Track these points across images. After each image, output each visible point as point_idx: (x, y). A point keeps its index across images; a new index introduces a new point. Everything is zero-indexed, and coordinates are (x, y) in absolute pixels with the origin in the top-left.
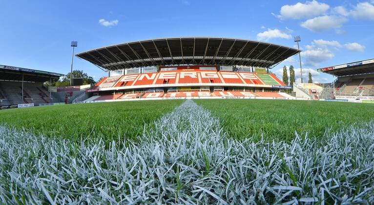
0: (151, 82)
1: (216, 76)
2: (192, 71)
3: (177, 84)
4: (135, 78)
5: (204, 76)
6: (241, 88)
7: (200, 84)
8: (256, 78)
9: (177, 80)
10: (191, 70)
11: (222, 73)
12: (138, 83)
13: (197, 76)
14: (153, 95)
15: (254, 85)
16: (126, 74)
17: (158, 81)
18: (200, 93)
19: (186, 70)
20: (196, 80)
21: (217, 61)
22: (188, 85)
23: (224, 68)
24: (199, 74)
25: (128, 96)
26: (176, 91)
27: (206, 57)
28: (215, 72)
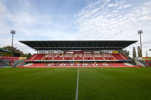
0: (61, 58)
1: (91, 56)
2: (80, 54)
3: (73, 60)
4: (53, 56)
5: (85, 56)
6: (103, 62)
7: (84, 60)
8: (111, 57)
9: (73, 58)
11: (94, 55)
12: (55, 59)
13: (82, 56)
14: (62, 65)
15: (109, 60)
16: (47, 53)
17: (65, 58)
18: (83, 64)
20: (82, 59)
22: (78, 61)
23: (95, 52)
24: (83, 55)
25: (51, 65)
26: (73, 63)
27: (87, 47)
28: (91, 54)
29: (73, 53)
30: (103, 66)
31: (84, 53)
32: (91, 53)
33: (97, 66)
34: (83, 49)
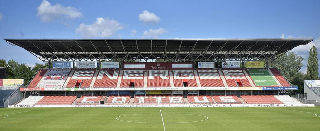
0: (114, 83)
1: (191, 77)
3: (145, 88)
5: (177, 77)
6: (222, 93)
7: (172, 88)
8: (245, 78)
9: (145, 83)
10: (162, 68)
11: (199, 71)
13: (169, 77)
14: (117, 99)
15: (237, 88)
18: (172, 99)
19: (156, 68)
20: (167, 83)
21: (195, 56)
22: (159, 89)
23: (203, 64)
24: (171, 73)
25: (88, 100)
26: (144, 95)
27: (181, 53)
28: (191, 71)
29: (143, 66)
30: (221, 102)
31: (174, 66)
32: (190, 66)
33: (206, 103)
34: (171, 56)
